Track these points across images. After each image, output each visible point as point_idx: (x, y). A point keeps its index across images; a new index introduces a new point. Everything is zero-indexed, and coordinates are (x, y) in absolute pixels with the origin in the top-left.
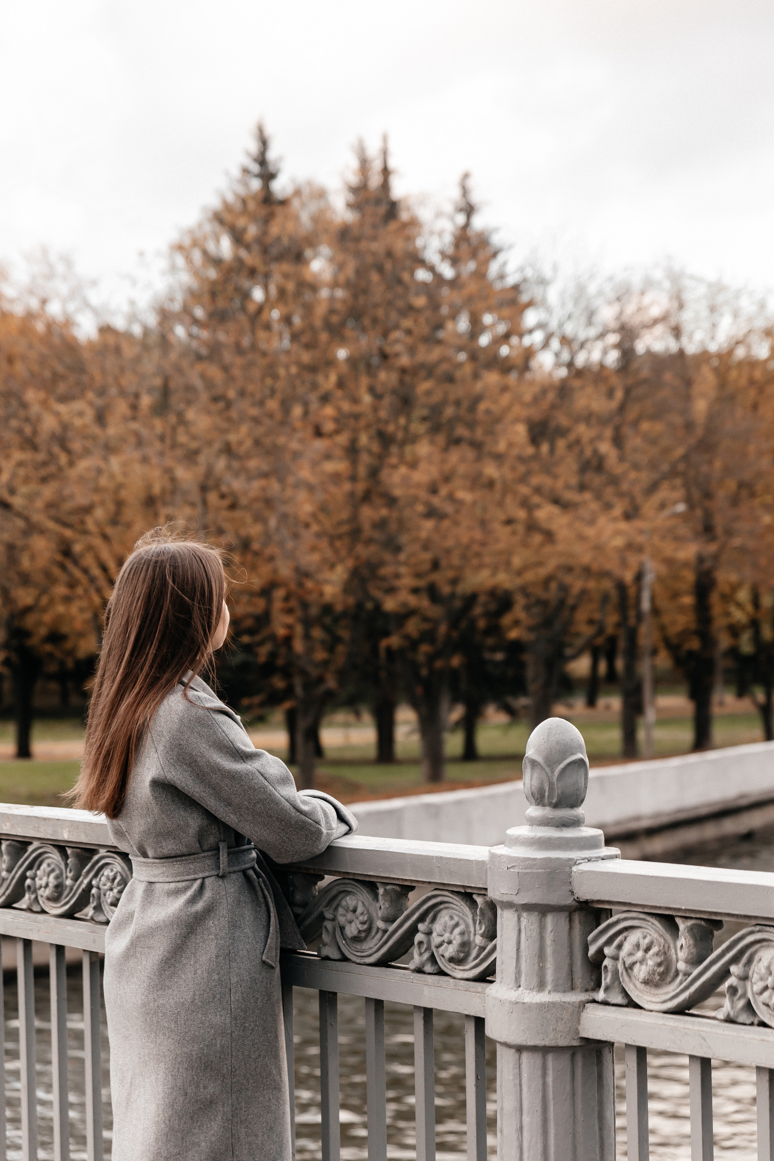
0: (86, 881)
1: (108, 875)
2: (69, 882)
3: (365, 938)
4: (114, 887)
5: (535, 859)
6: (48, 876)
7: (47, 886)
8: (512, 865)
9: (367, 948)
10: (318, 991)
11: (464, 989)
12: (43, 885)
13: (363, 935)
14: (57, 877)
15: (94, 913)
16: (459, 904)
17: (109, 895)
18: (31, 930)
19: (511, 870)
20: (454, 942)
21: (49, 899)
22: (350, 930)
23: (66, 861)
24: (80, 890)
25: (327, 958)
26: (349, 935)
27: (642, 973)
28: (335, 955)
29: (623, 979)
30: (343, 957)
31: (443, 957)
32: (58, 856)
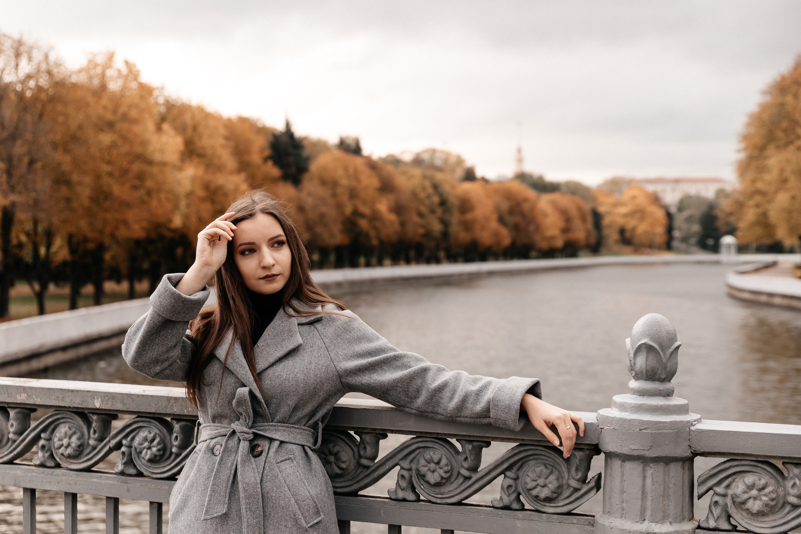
0: (114, 442)
1: (146, 436)
2: (92, 442)
3: (444, 484)
4: (154, 446)
5: (665, 422)
6: (70, 438)
7: (69, 445)
8: (645, 427)
9: (446, 491)
10: (387, 525)
11: (558, 521)
12: (65, 444)
13: (444, 481)
14: (79, 439)
15: (125, 467)
16: (552, 456)
17: (147, 452)
18: (50, 482)
19: (644, 431)
20: (550, 486)
21: (70, 457)
22: (433, 478)
23: (89, 425)
24: (107, 449)
25: (404, 500)
26: (432, 481)
27: (755, 506)
28: (412, 497)
29: (733, 511)
30: (418, 500)
31: (537, 497)
32: (79, 421)
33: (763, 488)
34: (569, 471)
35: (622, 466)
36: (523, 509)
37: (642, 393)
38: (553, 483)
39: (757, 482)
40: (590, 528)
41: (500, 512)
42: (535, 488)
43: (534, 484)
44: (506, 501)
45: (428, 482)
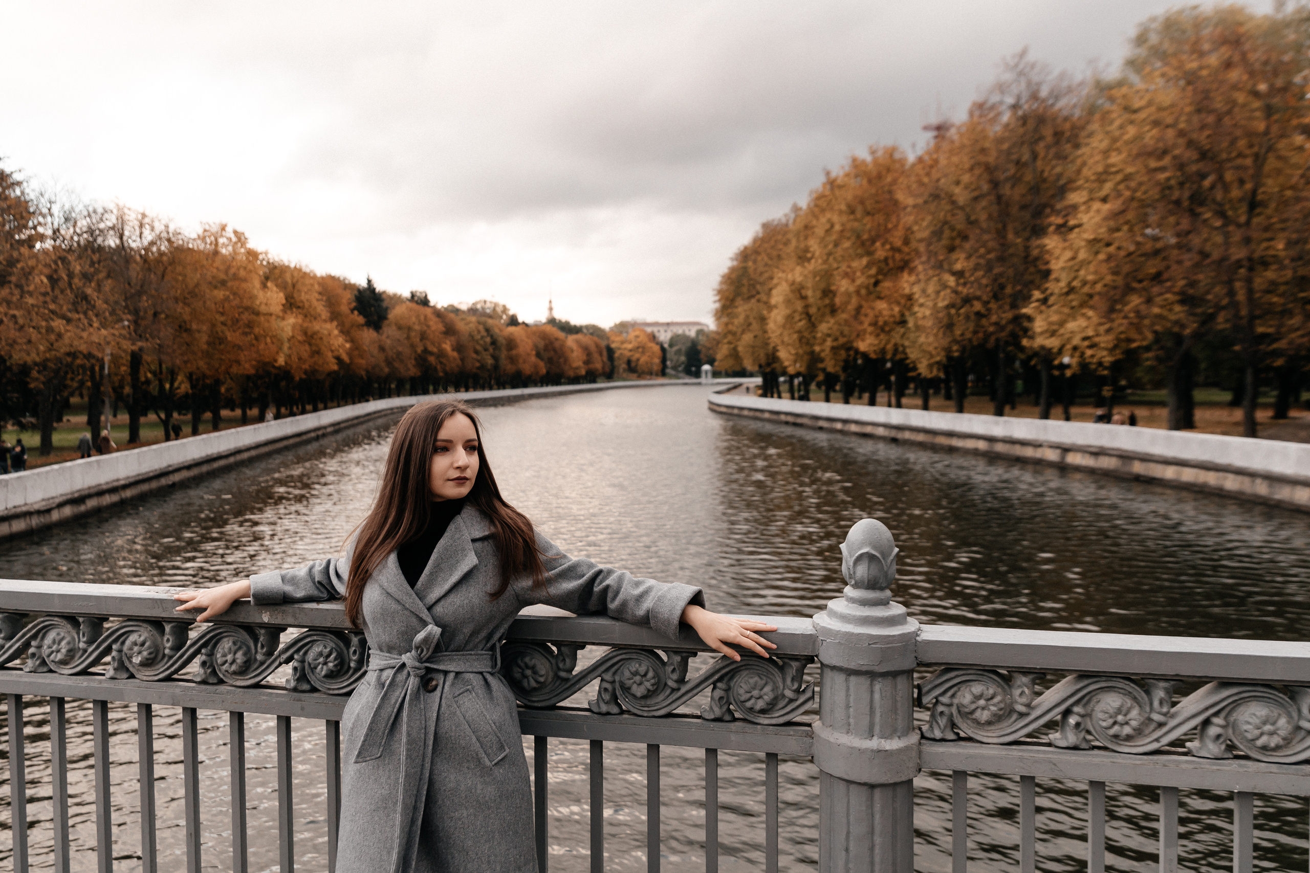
0: (284, 656)
1: (321, 651)
2: (259, 657)
3: (650, 697)
4: (330, 662)
6: (235, 653)
7: (234, 661)
9: (652, 704)
10: (587, 741)
12: (229, 660)
13: (650, 694)
14: (245, 654)
15: (297, 683)
17: (322, 668)
20: (766, 697)
21: (235, 673)
22: (639, 691)
23: (256, 640)
24: (277, 663)
25: (608, 714)
26: (639, 694)
27: (984, 716)
28: (615, 710)
29: (958, 720)
30: (622, 712)
31: (751, 709)
32: (245, 636)
33: (992, 698)
34: (784, 680)
35: (847, 680)
36: (735, 720)
37: (864, 603)
38: (768, 693)
39: (986, 692)
40: (808, 740)
41: (712, 725)
42: (749, 699)
43: (748, 695)
44: (718, 712)
45: (634, 696)
